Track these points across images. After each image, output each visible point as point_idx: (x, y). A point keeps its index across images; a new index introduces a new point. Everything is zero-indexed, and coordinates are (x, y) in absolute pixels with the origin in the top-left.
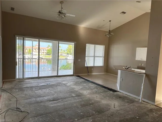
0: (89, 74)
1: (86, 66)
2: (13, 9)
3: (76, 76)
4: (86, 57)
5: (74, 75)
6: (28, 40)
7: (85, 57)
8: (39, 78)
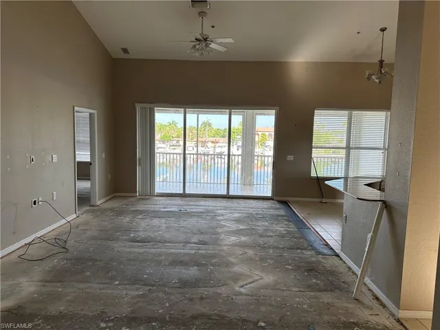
0: (324, 200)
1: (313, 174)
2: (125, 51)
3: (278, 201)
4: (315, 148)
5: (273, 199)
6: (159, 111)
7: (311, 147)
8: (183, 195)
